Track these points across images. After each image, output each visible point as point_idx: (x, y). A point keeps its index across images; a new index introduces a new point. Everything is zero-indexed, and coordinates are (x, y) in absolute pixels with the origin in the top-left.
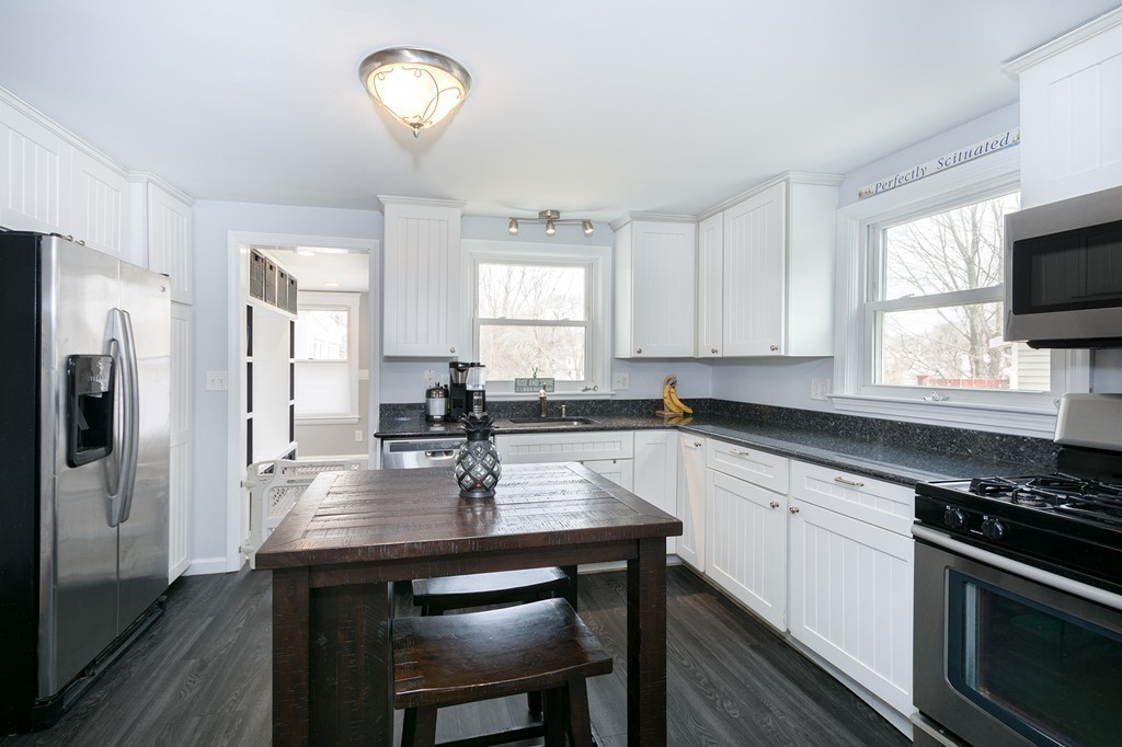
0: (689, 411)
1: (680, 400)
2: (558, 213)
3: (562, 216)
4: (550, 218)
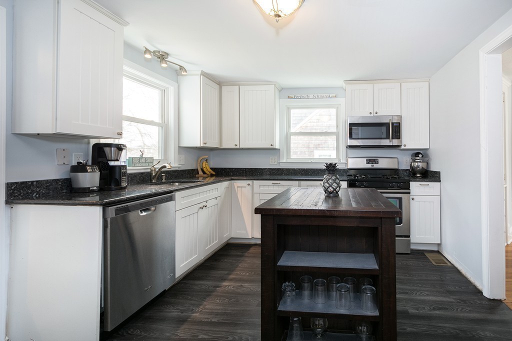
0: (214, 173)
1: (210, 168)
2: (168, 54)
3: (169, 59)
4: (162, 57)
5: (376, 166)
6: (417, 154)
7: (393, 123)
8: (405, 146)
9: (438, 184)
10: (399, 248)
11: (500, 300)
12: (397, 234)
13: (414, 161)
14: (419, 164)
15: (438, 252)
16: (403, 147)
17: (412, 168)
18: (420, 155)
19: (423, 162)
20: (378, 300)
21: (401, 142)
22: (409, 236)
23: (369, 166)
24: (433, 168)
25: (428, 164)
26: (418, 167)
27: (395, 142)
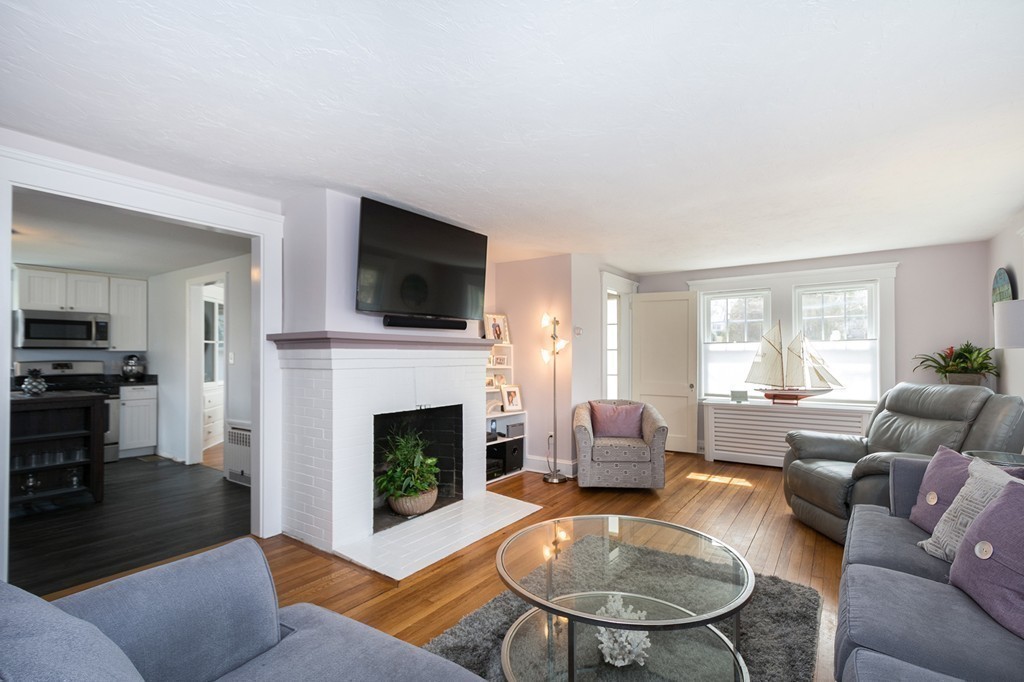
5: (68, 372)
6: (131, 357)
7: (97, 323)
8: (114, 348)
9: (155, 387)
10: (108, 457)
11: (198, 464)
12: (106, 442)
13: (127, 364)
14: (133, 367)
15: (155, 455)
16: (111, 350)
17: (124, 372)
18: (135, 359)
19: (139, 365)
20: (88, 454)
21: (109, 343)
22: (117, 443)
23: (58, 372)
24: (151, 371)
25: (145, 368)
26: (131, 371)
27: (101, 344)
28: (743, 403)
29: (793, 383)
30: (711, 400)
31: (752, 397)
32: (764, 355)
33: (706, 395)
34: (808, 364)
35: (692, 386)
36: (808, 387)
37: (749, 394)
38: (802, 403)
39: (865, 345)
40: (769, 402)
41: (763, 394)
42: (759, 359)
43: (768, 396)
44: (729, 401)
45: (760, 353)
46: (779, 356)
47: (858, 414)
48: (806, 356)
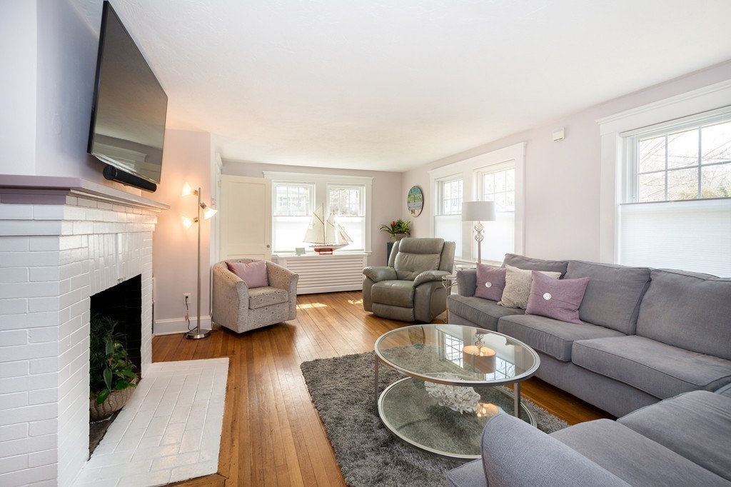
28: (302, 255)
29: (329, 243)
30: (280, 255)
31: (308, 252)
32: (314, 225)
33: (275, 252)
34: (337, 230)
35: (268, 246)
36: (337, 244)
37: (306, 250)
38: (335, 253)
39: (358, 220)
40: (317, 254)
41: (313, 249)
42: (311, 227)
43: (316, 250)
44: (294, 255)
45: (312, 223)
46: (322, 224)
47: (360, 257)
48: (336, 225)
